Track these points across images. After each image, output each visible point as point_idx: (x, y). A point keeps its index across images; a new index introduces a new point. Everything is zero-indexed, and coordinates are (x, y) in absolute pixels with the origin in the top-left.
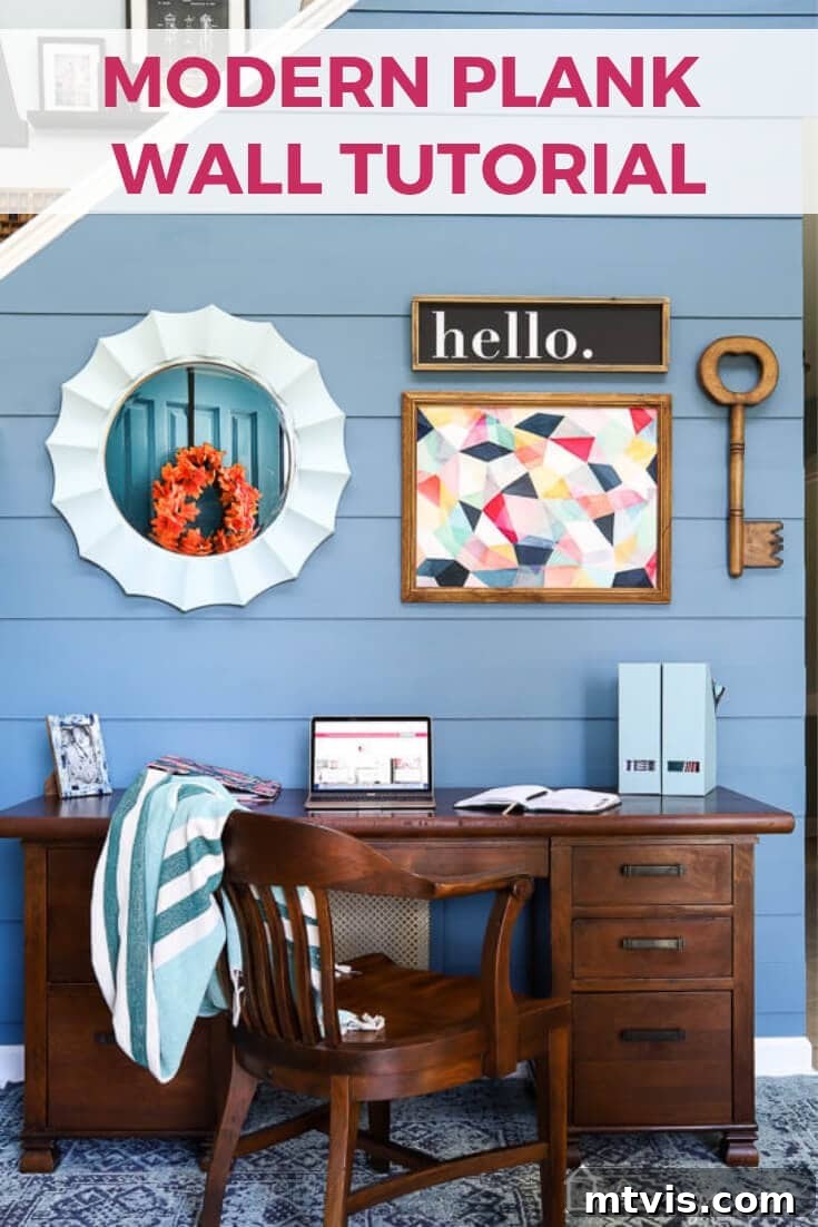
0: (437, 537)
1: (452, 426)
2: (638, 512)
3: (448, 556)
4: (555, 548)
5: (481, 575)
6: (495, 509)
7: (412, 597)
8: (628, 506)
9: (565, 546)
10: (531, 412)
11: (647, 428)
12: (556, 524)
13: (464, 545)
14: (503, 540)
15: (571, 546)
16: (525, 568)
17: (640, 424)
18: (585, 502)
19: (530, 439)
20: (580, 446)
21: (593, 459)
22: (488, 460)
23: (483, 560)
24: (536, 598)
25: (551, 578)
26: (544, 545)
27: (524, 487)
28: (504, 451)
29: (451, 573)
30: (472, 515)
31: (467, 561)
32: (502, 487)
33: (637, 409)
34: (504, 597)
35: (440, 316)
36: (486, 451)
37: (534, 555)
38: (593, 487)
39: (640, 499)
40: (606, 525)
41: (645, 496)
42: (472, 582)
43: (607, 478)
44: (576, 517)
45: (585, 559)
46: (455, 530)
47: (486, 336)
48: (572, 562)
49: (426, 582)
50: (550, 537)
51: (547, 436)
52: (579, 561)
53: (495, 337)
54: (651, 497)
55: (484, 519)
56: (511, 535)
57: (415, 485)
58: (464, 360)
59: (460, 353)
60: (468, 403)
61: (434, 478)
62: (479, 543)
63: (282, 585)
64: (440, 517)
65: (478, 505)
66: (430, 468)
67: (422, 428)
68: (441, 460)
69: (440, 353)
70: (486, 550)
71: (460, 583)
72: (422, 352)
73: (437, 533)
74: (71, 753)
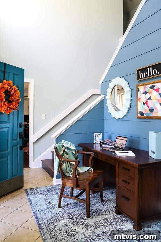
0: (141, 108)
1: (142, 89)
3: (141, 111)
4: (154, 109)
5: (146, 114)
7: (138, 118)
10: (151, 85)
12: (154, 105)
13: (143, 109)
14: (148, 108)
15: (156, 108)
16: (151, 113)
18: (158, 100)
19: (151, 90)
20: (157, 90)
21: (159, 92)
22: (145, 94)
24: (152, 118)
25: (154, 115)
27: (150, 98)
28: (147, 92)
29: (142, 114)
30: (144, 104)
31: (144, 112)
32: (147, 99)
34: (148, 118)
35: (140, 71)
36: (145, 93)
37: (151, 110)
38: (159, 98)
42: (145, 115)
44: (157, 103)
46: (142, 107)
47: (145, 73)
49: (139, 115)
50: (153, 107)
51: (153, 89)
52: (158, 111)
53: (146, 73)
57: (138, 99)
58: (143, 78)
59: (142, 77)
60: (144, 85)
61: (140, 98)
62: (145, 109)
63: (126, 115)
64: (140, 105)
65: (145, 102)
66: (139, 96)
67: (138, 90)
68: (141, 95)
69: (140, 78)
70: (146, 110)
71: (143, 116)
72: (138, 78)
73: (140, 107)
74: (97, 138)
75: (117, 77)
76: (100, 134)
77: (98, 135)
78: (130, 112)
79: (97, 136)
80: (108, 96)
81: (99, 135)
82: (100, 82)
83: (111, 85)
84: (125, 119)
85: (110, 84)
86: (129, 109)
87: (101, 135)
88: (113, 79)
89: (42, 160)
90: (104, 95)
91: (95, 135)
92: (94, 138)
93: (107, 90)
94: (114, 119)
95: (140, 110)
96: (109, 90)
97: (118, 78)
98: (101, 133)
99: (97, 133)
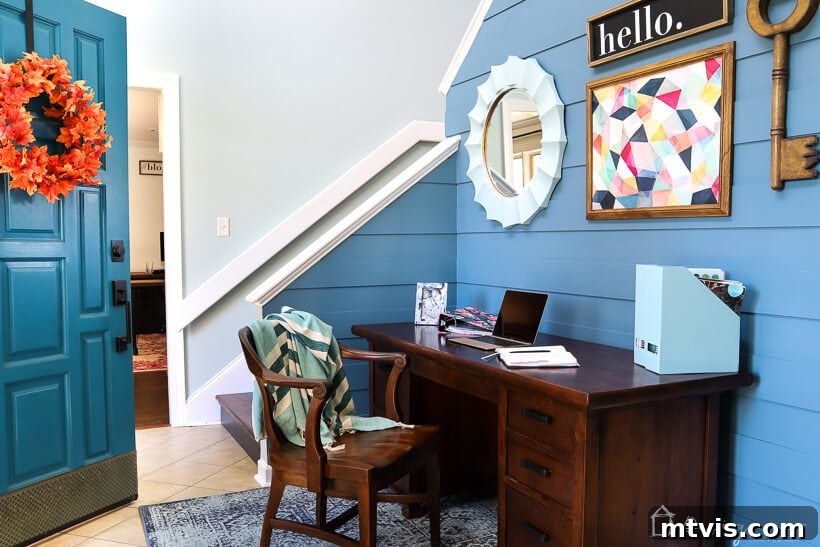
0: (605, 176)
1: (608, 99)
2: (706, 143)
3: (606, 189)
4: (657, 177)
5: (622, 200)
6: (626, 153)
7: (592, 217)
8: (700, 138)
9: (662, 175)
10: (646, 80)
11: (715, 74)
12: (658, 160)
13: (611, 180)
14: (631, 175)
15: (665, 174)
16: (642, 193)
17: (710, 72)
18: (674, 140)
19: (645, 98)
20: (672, 98)
21: (681, 106)
22: (622, 119)
23: (621, 190)
24: (647, 215)
25: (655, 201)
26: (651, 176)
27: (640, 135)
28: (631, 111)
29: (607, 199)
30: (615, 157)
31: (615, 192)
32: (630, 136)
33: (709, 59)
34: (631, 215)
35: (602, 26)
36: (622, 113)
37: (646, 184)
38: (678, 128)
39: (709, 133)
40: (686, 156)
41: (712, 130)
42: (618, 205)
43: (688, 119)
44: (669, 153)
45: (674, 184)
46: (608, 170)
47: (624, 33)
48: (667, 187)
49: (597, 206)
50: (653, 169)
51: (653, 95)
52: (671, 185)
53: (629, 32)
54: (715, 129)
55: (621, 161)
56: (634, 170)
57: (592, 142)
58: (613, 53)
59: (612, 49)
60: (615, 82)
61: (599, 137)
62: (619, 178)
63: (542, 212)
64: (601, 162)
65: (619, 152)
66: (597, 130)
67: (594, 104)
68: (602, 124)
69: (603, 52)
70: (623, 182)
71: (611, 207)
72: (595, 54)
73: (600, 173)
74: (428, 302)
75: (511, 58)
76: (439, 286)
77: (431, 292)
78: (559, 196)
79: (426, 295)
80: (475, 138)
81: (434, 293)
82: (445, 87)
83: (487, 93)
84: (538, 225)
85: (479, 88)
86: (557, 185)
87: (444, 291)
88: (493, 68)
89: (217, 397)
90: (458, 137)
91: (419, 292)
92: (418, 301)
93: (470, 115)
94: (498, 229)
95: (599, 184)
96: (478, 114)
97: (513, 60)
98: (446, 285)
99: (428, 285)
